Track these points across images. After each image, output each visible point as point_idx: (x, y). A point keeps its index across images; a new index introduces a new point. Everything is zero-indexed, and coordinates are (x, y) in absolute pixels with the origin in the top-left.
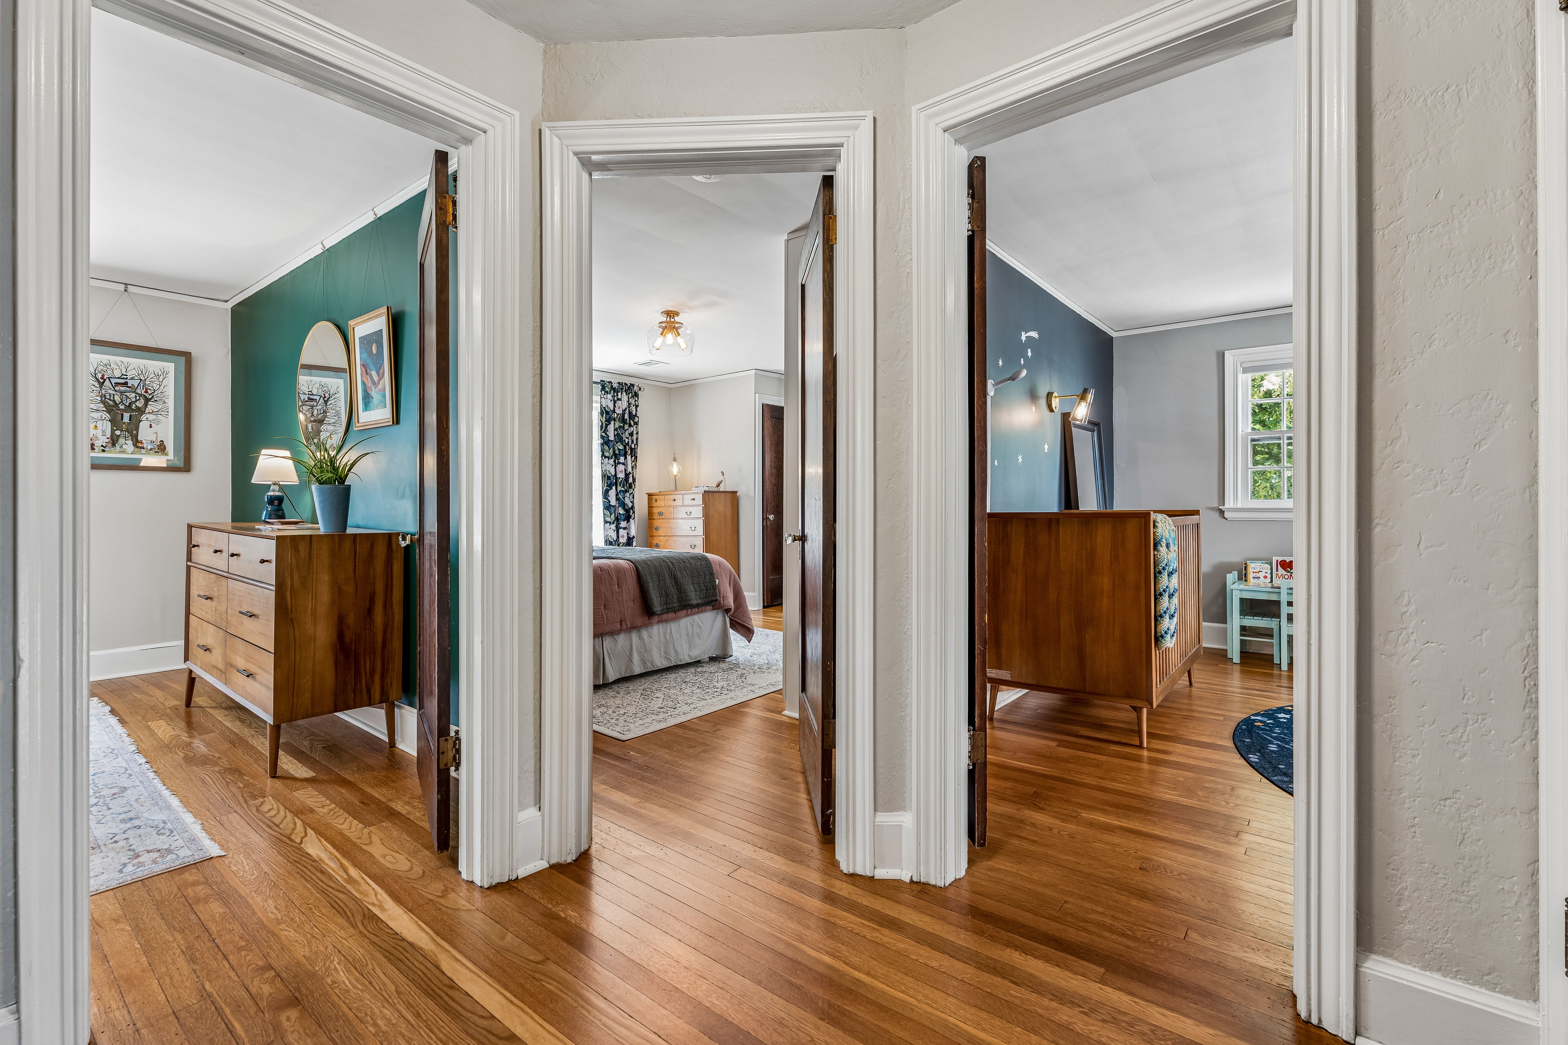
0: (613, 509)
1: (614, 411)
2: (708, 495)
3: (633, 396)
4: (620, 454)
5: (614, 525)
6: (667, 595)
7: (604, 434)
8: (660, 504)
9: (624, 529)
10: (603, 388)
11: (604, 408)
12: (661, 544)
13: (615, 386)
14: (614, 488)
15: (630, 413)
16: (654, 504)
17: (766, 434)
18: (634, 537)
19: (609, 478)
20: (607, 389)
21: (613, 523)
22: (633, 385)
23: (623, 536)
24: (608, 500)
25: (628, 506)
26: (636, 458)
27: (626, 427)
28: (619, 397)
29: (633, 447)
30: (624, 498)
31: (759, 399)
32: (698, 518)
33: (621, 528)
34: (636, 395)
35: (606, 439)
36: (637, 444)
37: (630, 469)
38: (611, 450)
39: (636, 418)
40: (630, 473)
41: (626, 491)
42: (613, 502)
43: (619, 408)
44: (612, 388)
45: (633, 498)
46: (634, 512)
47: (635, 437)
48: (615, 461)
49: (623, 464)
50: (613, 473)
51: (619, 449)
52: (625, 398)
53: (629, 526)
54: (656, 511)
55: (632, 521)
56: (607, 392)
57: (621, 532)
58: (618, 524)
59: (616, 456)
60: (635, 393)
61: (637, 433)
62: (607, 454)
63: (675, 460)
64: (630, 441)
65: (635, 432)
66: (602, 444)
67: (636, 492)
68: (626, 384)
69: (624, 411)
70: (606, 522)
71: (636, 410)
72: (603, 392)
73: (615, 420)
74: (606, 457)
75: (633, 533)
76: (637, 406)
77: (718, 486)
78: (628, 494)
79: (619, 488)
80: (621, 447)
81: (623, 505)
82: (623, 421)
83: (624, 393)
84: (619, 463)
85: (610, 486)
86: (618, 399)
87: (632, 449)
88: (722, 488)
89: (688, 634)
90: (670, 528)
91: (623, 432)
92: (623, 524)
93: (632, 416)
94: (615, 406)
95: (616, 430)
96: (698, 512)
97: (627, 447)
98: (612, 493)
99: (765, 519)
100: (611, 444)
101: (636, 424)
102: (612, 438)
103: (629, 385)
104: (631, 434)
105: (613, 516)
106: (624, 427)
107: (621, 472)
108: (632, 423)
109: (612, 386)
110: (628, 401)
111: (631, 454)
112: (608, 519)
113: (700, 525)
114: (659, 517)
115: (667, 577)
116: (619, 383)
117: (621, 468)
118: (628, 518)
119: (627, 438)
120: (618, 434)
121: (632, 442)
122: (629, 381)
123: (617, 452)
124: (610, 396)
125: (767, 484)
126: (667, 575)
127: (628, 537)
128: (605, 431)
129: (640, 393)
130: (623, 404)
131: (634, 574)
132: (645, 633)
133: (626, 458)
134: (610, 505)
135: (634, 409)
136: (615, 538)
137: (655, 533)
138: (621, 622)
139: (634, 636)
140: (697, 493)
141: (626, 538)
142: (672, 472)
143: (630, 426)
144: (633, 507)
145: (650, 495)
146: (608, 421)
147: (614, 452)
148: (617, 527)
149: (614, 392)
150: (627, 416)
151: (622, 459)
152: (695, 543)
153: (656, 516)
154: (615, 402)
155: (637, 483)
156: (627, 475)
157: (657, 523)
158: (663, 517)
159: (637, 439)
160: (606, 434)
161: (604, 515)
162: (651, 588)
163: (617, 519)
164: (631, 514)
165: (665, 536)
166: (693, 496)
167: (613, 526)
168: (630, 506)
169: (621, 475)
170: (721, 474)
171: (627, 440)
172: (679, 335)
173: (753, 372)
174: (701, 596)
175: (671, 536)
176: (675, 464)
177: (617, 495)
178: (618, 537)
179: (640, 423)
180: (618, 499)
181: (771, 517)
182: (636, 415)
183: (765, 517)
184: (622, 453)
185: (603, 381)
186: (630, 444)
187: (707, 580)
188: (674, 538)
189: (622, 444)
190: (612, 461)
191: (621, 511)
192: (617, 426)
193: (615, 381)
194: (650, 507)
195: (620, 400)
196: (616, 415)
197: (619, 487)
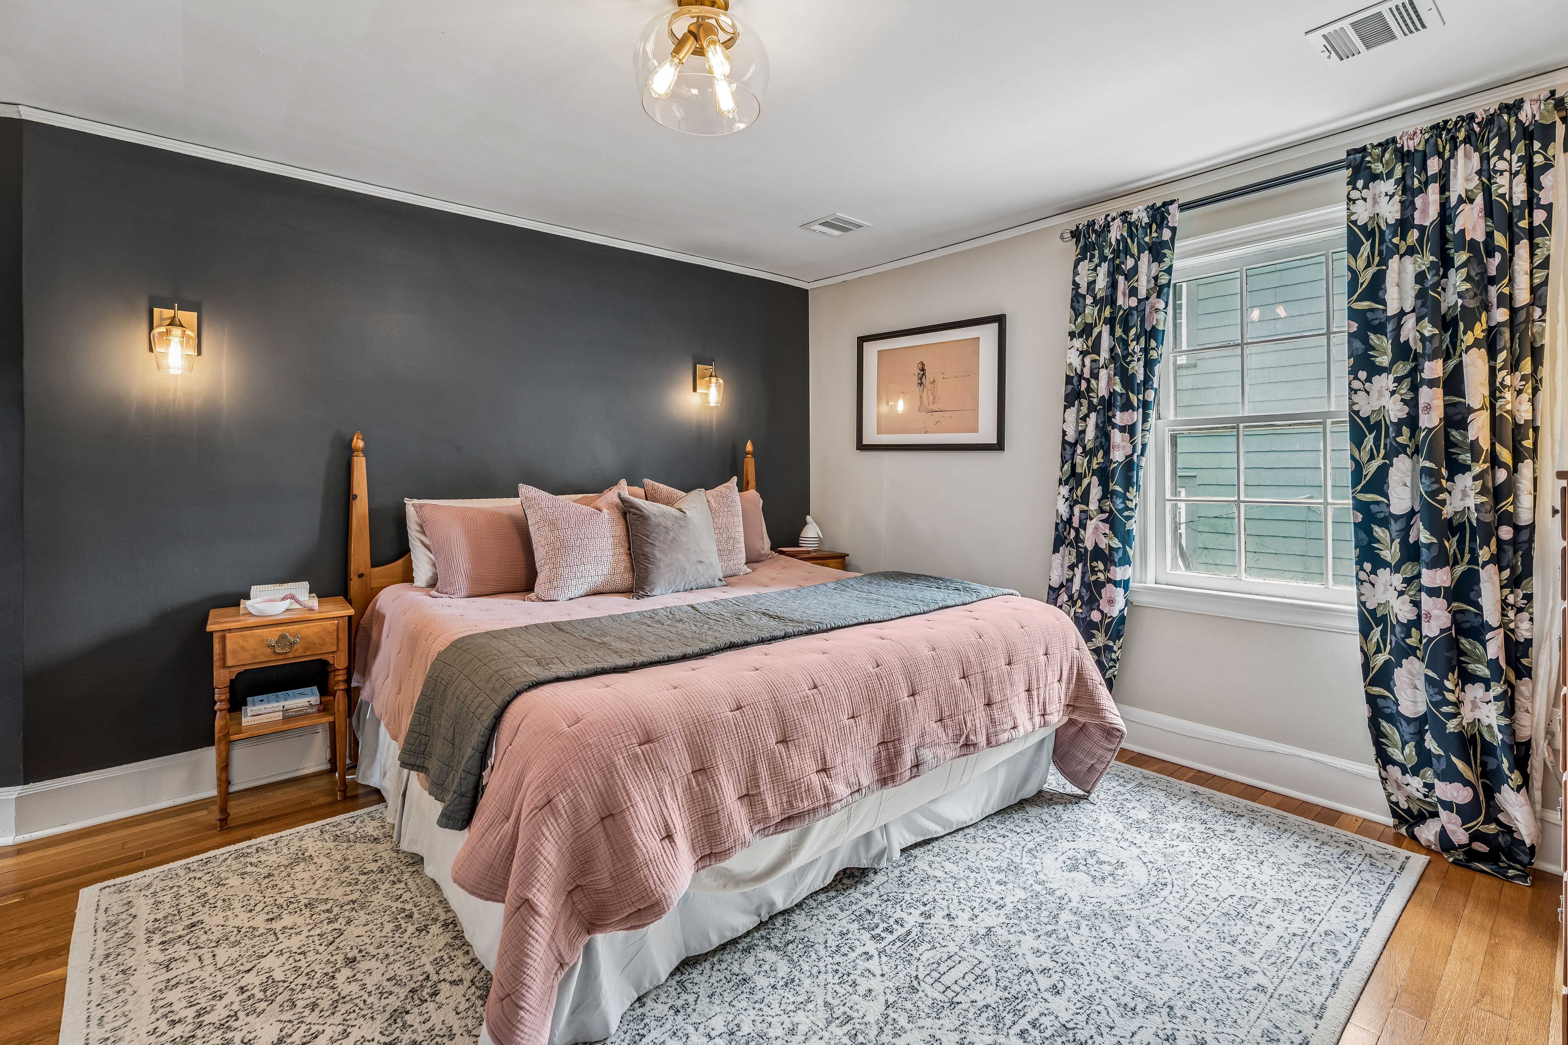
72: (1359, 183)
185: (1357, 150)
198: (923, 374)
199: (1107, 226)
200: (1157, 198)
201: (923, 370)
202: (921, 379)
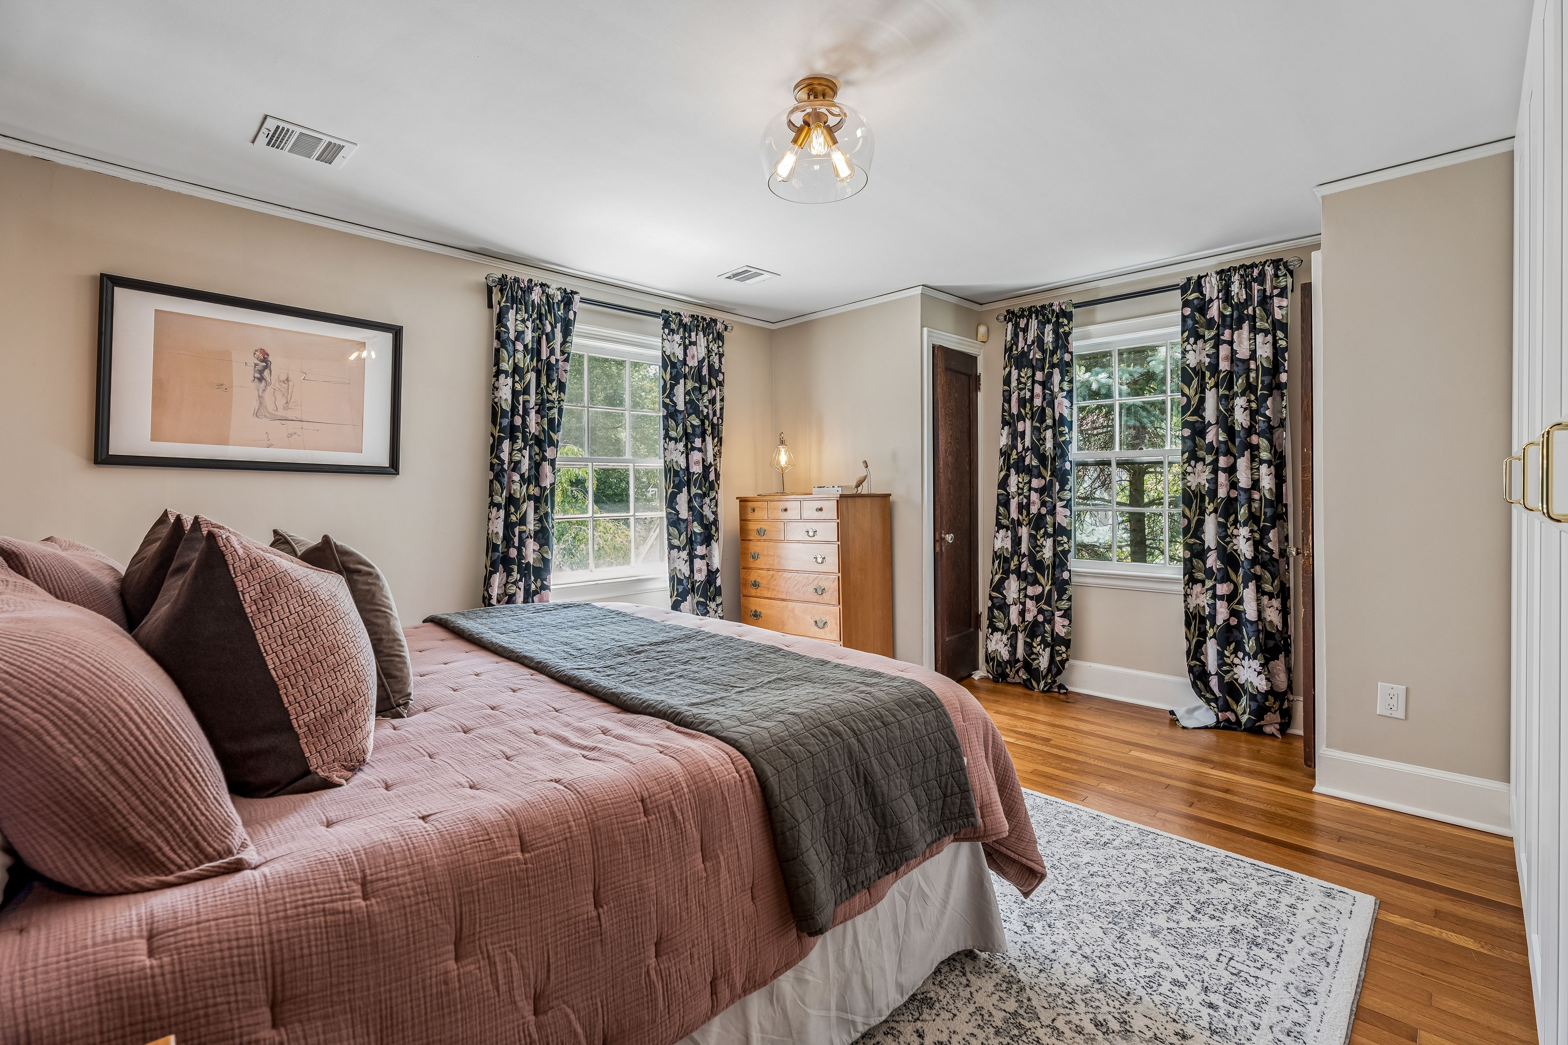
0: (683, 526)
1: (684, 363)
2: (845, 500)
3: (714, 339)
4: (694, 434)
5: (685, 552)
6: (849, 843)
7: (667, 401)
8: (760, 517)
9: (702, 557)
10: (666, 324)
11: (668, 357)
12: (763, 582)
13: (686, 320)
14: (685, 489)
15: (711, 367)
16: (750, 516)
17: (940, 396)
18: (717, 570)
19: (676, 473)
20: (673, 326)
21: (684, 549)
22: (715, 321)
23: (700, 570)
24: (675, 509)
25: (708, 519)
26: (720, 440)
27: (705, 389)
28: (693, 339)
29: (715, 421)
30: (701, 507)
31: (929, 336)
32: (828, 542)
33: (697, 556)
34: (720, 337)
35: (672, 409)
36: (721, 417)
37: (710, 459)
38: (680, 428)
39: (721, 375)
40: (711, 465)
41: (705, 495)
42: (684, 514)
43: (693, 357)
44: (682, 324)
45: (716, 506)
46: (717, 530)
47: (718, 406)
48: (686, 446)
49: (700, 450)
50: (684, 466)
51: (692, 425)
52: (702, 341)
53: (710, 552)
54: (753, 526)
55: (714, 545)
56: (672, 331)
57: (698, 563)
58: (692, 550)
59: (688, 437)
60: (718, 333)
61: (722, 400)
62: (673, 434)
63: (782, 443)
64: (711, 412)
65: (718, 398)
66: (665, 418)
67: (721, 497)
68: (704, 319)
69: (701, 362)
70: (672, 547)
71: (720, 362)
72: (667, 331)
73: (685, 377)
74: (671, 439)
75: (716, 563)
76: (721, 356)
77: (858, 486)
78: (707, 500)
79: (694, 491)
80: (697, 422)
81: (700, 517)
82: (700, 379)
83: (701, 334)
84: (693, 449)
85: (678, 488)
86: (691, 343)
87: (713, 426)
88: (864, 490)
89: (896, 927)
90: (779, 557)
91: (700, 396)
92: (700, 550)
93: (714, 372)
94: (685, 354)
95: (687, 393)
96: (829, 531)
97: (707, 423)
98: (682, 499)
99: (938, 540)
100: (681, 417)
101: (720, 384)
102: (681, 406)
103: (708, 320)
104: (713, 401)
105: (683, 537)
106: (700, 389)
107: (697, 463)
108: (714, 383)
109: (681, 321)
110: (707, 347)
111: (712, 433)
112: (676, 542)
113: (831, 554)
114: (759, 537)
115: (847, 785)
116: (693, 316)
117: (696, 456)
118: (708, 539)
119: (706, 407)
120: (691, 400)
121: (714, 414)
122: (709, 314)
123: (690, 430)
124: (677, 338)
125: (942, 481)
126: (846, 779)
127: (709, 570)
128: (671, 395)
129: (725, 334)
130: (699, 351)
131: (752, 796)
132: (786, 982)
133: (704, 441)
134: (679, 519)
135: (716, 359)
136: (687, 574)
137: (752, 564)
138: (713, 984)
139: (756, 1002)
140: (827, 499)
141: (705, 573)
142: (778, 463)
143: (711, 387)
144: (716, 521)
145: (743, 501)
146: (675, 379)
147: (685, 430)
148: (689, 554)
149: (685, 331)
150: (705, 371)
151: (698, 443)
152: (824, 584)
153: (753, 536)
154: (686, 348)
155: (721, 481)
156: (706, 468)
157: (755, 547)
158: (765, 537)
159: (722, 409)
160: (672, 401)
161: (669, 534)
162: (806, 842)
163: (691, 542)
164: (713, 532)
165: (768, 570)
166: (819, 504)
167: (684, 554)
168: (712, 519)
169: (697, 469)
170: (863, 465)
171: (705, 411)
172: (835, 142)
173: (919, 290)
174: (933, 817)
175: (779, 570)
176: (783, 450)
177: (690, 501)
178: (692, 571)
179: (725, 385)
180: (691, 508)
181: (949, 538)
182: (720, 370)
183: (937, 538)
184: (698, 431)
185: (667, 312)
186: (711, 416)
187: (945, 768)
188: (785, 574)
189: (698, 417)
190: (681, 446)
191: (697, 529)
192: (689, 387)
193: (686, 312)
194: (743, 520)
195: (695, 343)
196: (687, 369)
197: (693, 488)
198: (266, 368)
199: (530, 289)
200: (570, 285)
201: (265, 360)
202: (261, 372)
